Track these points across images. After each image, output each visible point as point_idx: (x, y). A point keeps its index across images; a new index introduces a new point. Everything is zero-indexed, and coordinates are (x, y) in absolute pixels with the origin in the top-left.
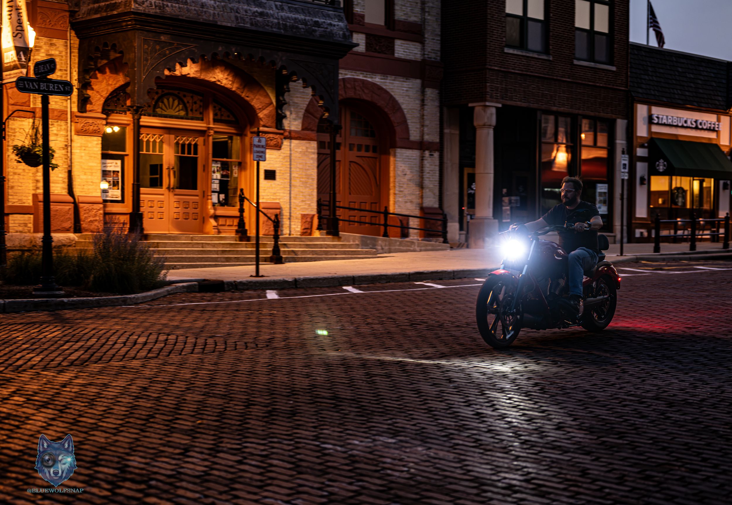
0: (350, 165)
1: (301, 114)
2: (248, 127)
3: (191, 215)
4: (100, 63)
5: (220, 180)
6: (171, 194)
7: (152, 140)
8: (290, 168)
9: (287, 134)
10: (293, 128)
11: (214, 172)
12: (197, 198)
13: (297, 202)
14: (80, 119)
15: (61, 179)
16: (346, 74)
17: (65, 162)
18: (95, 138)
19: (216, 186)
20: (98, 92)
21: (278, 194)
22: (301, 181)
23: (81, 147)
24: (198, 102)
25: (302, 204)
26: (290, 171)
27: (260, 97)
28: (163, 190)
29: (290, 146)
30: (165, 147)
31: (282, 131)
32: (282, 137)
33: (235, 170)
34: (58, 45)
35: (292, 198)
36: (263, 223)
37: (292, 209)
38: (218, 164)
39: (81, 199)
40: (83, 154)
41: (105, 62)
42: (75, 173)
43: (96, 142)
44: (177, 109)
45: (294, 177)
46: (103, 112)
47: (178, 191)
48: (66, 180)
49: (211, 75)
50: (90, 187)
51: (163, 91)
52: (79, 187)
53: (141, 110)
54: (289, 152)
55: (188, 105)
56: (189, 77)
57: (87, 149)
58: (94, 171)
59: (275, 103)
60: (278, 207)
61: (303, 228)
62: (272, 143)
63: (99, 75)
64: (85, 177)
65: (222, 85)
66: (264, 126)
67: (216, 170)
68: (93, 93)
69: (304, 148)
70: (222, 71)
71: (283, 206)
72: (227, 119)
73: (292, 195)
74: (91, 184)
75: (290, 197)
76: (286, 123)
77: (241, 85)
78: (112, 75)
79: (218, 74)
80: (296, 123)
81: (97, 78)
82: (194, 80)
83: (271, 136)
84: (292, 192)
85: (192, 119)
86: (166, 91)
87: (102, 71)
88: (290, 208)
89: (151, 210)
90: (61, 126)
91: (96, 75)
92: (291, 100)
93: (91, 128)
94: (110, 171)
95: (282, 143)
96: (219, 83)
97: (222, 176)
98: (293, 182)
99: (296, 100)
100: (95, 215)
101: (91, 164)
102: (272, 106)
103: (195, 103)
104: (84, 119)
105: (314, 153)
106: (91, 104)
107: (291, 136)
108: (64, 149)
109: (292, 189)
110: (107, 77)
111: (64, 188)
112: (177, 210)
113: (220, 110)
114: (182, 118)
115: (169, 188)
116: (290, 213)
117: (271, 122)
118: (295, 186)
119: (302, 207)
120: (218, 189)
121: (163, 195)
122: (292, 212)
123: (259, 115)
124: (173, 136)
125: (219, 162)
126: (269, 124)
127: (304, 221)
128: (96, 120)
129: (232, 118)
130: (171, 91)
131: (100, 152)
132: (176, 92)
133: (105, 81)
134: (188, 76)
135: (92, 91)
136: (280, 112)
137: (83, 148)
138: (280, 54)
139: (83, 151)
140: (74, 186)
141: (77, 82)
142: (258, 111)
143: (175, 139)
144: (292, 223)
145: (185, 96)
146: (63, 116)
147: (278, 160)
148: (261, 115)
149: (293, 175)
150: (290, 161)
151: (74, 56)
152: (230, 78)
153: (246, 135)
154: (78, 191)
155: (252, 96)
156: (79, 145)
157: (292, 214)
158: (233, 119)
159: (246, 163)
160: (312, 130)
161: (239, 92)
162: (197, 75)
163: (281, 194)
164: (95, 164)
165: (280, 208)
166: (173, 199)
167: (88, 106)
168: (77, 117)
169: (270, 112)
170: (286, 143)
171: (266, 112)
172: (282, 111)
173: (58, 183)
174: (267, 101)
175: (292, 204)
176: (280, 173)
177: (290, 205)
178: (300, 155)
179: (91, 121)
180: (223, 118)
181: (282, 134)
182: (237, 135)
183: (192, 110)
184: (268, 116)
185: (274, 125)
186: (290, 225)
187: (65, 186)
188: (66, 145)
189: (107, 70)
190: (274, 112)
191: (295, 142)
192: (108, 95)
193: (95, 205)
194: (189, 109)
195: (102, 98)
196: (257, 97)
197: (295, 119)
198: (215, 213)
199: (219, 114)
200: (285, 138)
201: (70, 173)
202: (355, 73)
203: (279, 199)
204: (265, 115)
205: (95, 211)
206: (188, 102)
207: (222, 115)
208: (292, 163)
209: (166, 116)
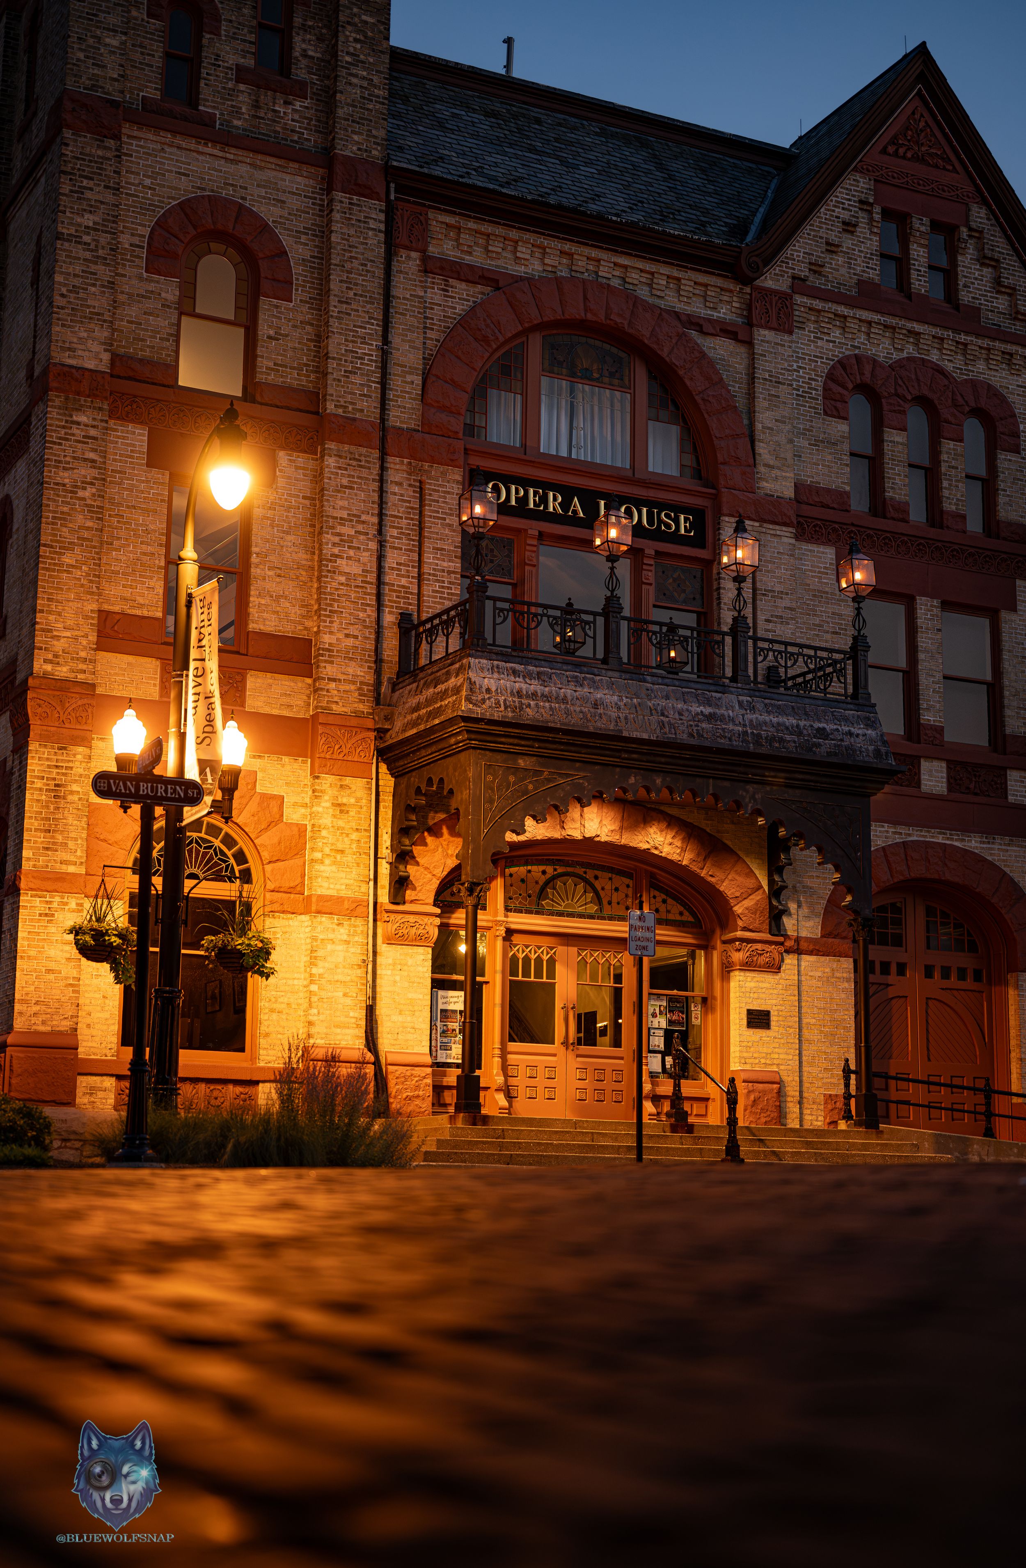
0: (927, 1004)
1: (820, 908)
2: (718, 932)
3: (608, 1093)
4: (433, 819)
5: (666, 1031)
6: (571, 1056)
7: (533, 956)
8: (800, 1007)
9: (789, 944)
10: (804, 934)
11: (654, 1015)
12: (622, 1062)
13: (815, 1071)
14: (393, 916)
15: (353, 1020)
16: (909, 835)
17: (361, 990)
18: (421, 950)
19: (658, 1041)
20: (426, 868)
21: (773, 1056)
22: (821, 1032)
23: (394, 964)
24: (623, 888)
25: (825, 1075)
26: (800, 1012)
27: (737, 877)
28: (556, 1046)
29: (799, 965)
30: (559, 968)
31: (781, 939)
32: (782, 949)
33: (696, 1011)
34: (354, 788)
35: (804, 1064)
36: (745, 1110)
37: (806, 1085)
38: (662, 1000)
39: (391, 1059)
40: (398, 978)
41: (442, 816)
42: (382, 1011)
43: (422, 957)
44: (583, 902)
45: (809, 1024)
46: (435, 905)
47: (584, 1049)
48: (363, 1023)
49: (640, 837)
50: (410, 1037)
51: (555, 870)
52: (389, 1036)
53: (479, 888)
54: (796, 978)
55: (602, 893)
56: (599, 842)
57: (405, 968)
58: (416, 1008)
59: (766, 888)
60: (777, 1079)
61: (828, 1120)
62: (762, 960)
63: (429, 839)
64: (400, 1018)
65: (663, 855)
66: (744, 929)
67: (657, 1011)
68: (417, 871)
69: (827, 970)
70: (661, 831)
71: (785, 1078)
72: (678, 918)
73: (804, 1058)
74: (412, 1031)
75: (800, 1062)
76: (788, 923)
77: (698, 855)
78: (452, 839)
79: (654, 836)
80: (810, 924)
81: (426, 845)
82: (609, 848)
83: (759, 946)
84: (804, 1053)
85: (611, 918)
86: (560, 870)
87: (435, 831)
88: (801, 1082)
89: (532, 1082)
90: (355, 926)
91: (425, 839)
92: (799, 882)
93: (414, 930)
94: (454, 1012)
95: (783, 960)
96: (656, 852)
97: (670, 1022)
98: (805, 1032)
99: (808, 882)
100: (417, 1087)
101: (410, 996)
102: (760, 892)
103: (617, 889)
104: (401, 916)
105: (848, 980)
106: (414, 889)
107: (798, 949)
108: (359, 967)
109: (804, 1047)
110: (445, 843)
111: (358, 1037)
112: (581, 1084)
113: (664, 901)
114: (591, 917)
115: (565, 1043)
116: (801, 1092)
117: (762, 920)
118: (810, 1042)
119: (825, 1081)
120: (662, 1047)
121: (555, 1055)
122: (804, 1089)
123: (735, 909)
124: (574, 950)
125: (665, 998)
126: (756, 924)
127: (830, 1107)
128: (422, 917)
129: (687, 917)
130: (569, 869)
131: (429, 975)
132: (580, 870)
133: (440, 850)
134: (597, 839)
135: (416, 868)
136: (775, 903)
137: (399, 967)
138: (750, 788)
139: (398, 972)
140: (379, 1035)
141: (389, 851)
142: (732, 902)
143: (580, 954)
144: (806, 1112)
145: (596, 878)
146: (360, 910)
147: (775, 992)
148: (738, 909)
149: (805, 1021)
150: (799, 994)
151: (385, 807)
152: (679, 844)
153: (714, 948)
154: (386, 1043)
155: (720, 875)
156: (390, 961)
157: (805, 1095)
158: (691, 919)
159: (714, 998)
160: (845, 938)
161: (694, 868)
162: (614, 838)
163: (782, 1056)
164: (421, 996)
165: (780, 1082)
166: (574, 1062)
167: (408, 892)
168: (387, 911)
169: (756, 904)
170: (790, 960)
171: (749, 903)
172: (779, 902)
173: (348, 1028)
174: (750, 883)
175: (805, 1074)
176: (778, 1016)
177: (801, 1077)
178: (820, 984)
179: (412, 918)
180: (671, 917)
181: (782, 944)
182: (700, 947)
183: (610, 903)
184: (752, 911)
185: (766, 926)
186: (801, 1113)
187: (362, 1033)
188: (364, 961)
189: (445, 830)
190: (765, 904)
191: (807, 960)
192: (445, 873)
193: (416, 1069)
194: (605, 902)
195: (434, 880)
196: (730, 877)
197: (807, 918)
198: (653, 1090)
199: (663, 908)
200: (788, 951)
201: (371, 1011)
202: (928, 832)
203: (778, 1065)
204: (747, 909)
205: (416, 1079)
206: (603, 889)
207: (668, 911)
208: (804, 998)
209: (560, 914)
